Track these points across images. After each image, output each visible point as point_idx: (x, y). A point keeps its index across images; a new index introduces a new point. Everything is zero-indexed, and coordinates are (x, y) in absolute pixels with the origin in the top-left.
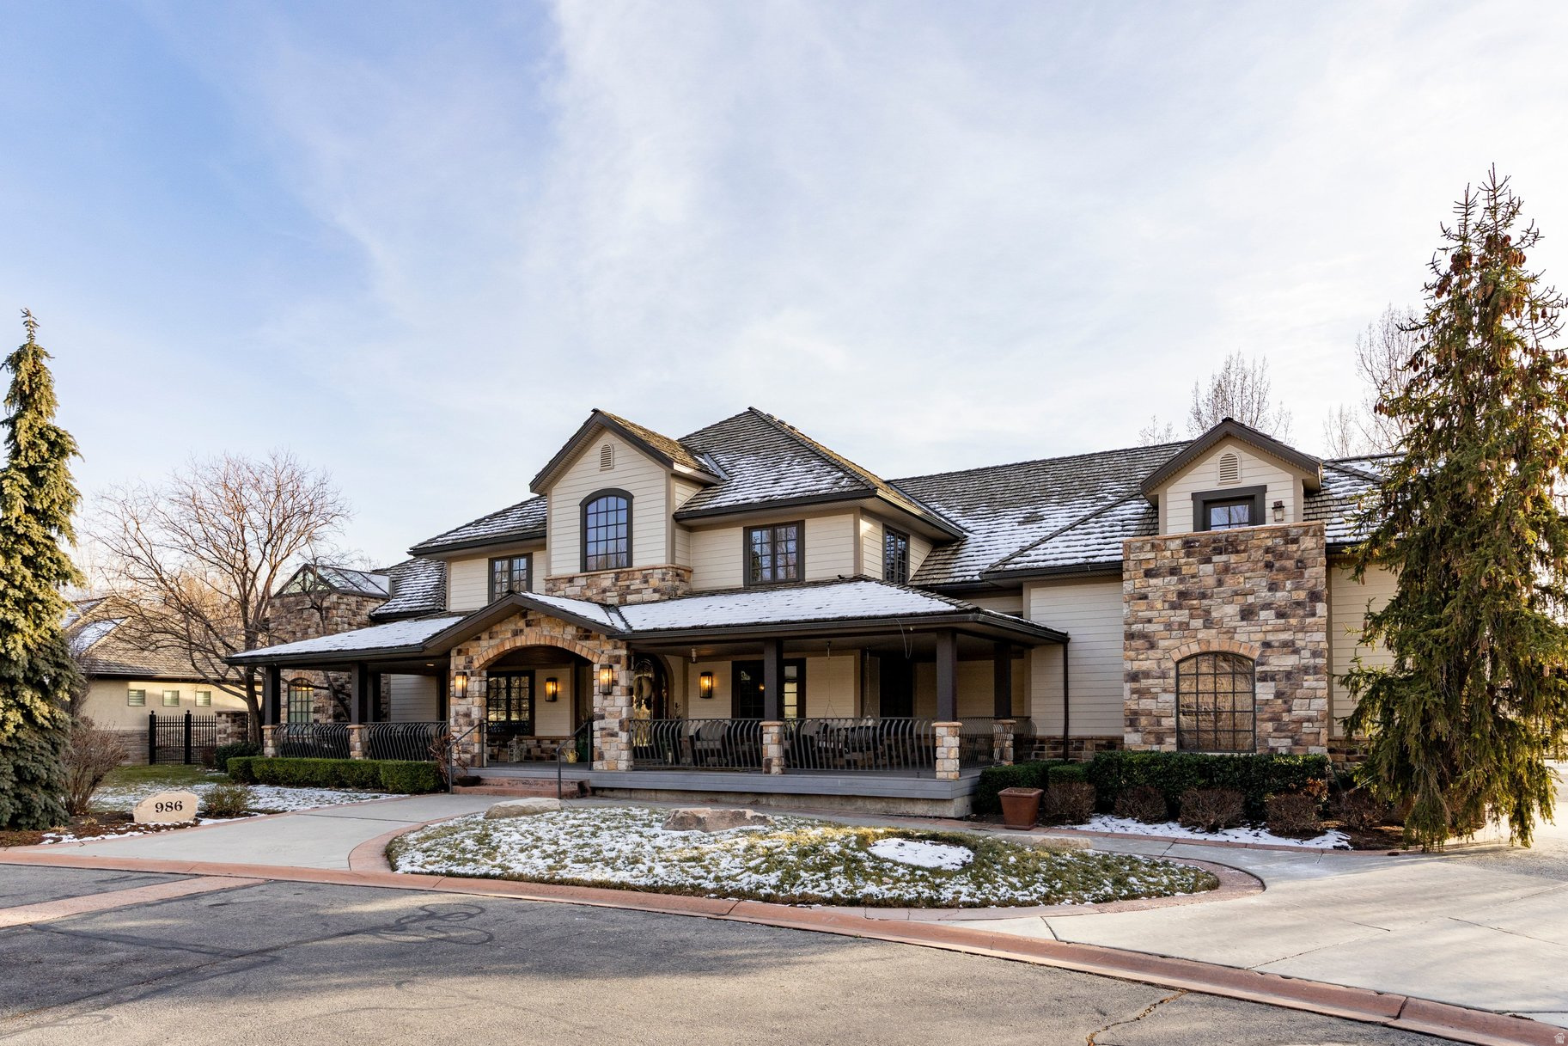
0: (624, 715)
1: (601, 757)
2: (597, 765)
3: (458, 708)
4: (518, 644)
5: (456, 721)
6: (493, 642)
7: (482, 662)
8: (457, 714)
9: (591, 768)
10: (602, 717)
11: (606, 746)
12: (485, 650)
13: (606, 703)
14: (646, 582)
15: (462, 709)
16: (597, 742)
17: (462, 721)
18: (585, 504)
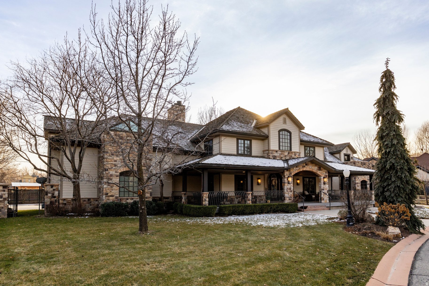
0: (328, 189)
1: (323, 200)
2: (322, 201)
3: (288, 187)
4: (304, 170)
5: (287, 190)
6: (297, 168)
7: (294, 174)
8: (287, 188)
9: (321, 202)
10: (323, 190)
11: (324, 197)
12: (295, 171)
13: (324, 186)
14: (295, 155)
15: (289, 187)
16: (322, 196)
17: (289, 191)
18: (279, 131)
